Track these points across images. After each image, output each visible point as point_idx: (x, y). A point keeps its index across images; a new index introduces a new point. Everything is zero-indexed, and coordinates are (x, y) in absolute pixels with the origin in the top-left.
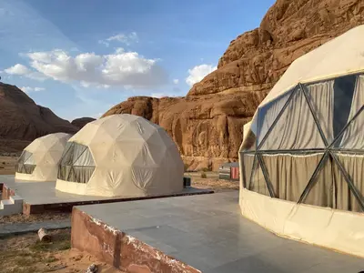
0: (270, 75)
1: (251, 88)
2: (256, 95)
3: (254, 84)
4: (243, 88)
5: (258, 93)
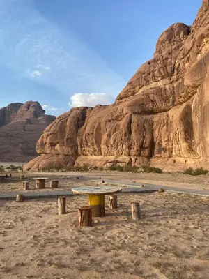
0: (177, 65)
1: (161, 83)
2: (165, 90)
3: (163, 78)
4: (153, 85)
5: (167, 86)
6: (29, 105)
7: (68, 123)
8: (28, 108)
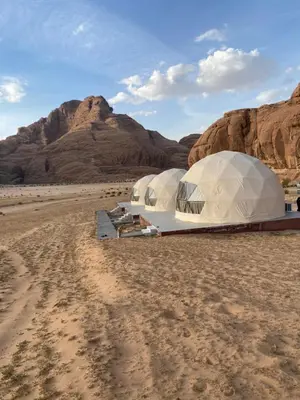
6: (91, 103)
7: (230, 132)
8: (90, 107)
